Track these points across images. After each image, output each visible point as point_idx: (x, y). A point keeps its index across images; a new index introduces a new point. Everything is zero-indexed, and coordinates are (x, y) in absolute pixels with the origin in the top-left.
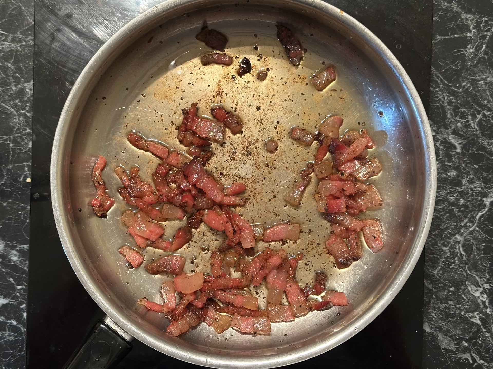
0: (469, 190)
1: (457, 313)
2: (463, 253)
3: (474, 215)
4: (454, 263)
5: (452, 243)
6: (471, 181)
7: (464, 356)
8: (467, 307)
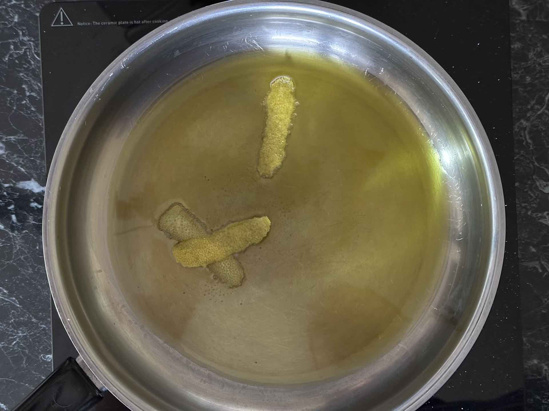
0: (537, 66)
1: (523, 213)
2: (529, 141)
3: (543, 96)
4: (518, 154)
5: (516, 130)
6: (540, 55)
7: (531, 264)
8: (534, 205)
